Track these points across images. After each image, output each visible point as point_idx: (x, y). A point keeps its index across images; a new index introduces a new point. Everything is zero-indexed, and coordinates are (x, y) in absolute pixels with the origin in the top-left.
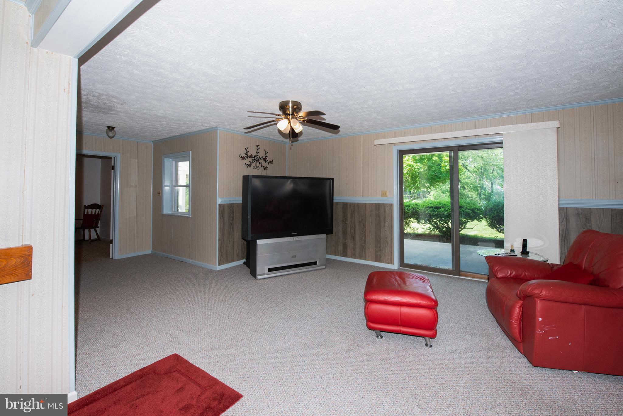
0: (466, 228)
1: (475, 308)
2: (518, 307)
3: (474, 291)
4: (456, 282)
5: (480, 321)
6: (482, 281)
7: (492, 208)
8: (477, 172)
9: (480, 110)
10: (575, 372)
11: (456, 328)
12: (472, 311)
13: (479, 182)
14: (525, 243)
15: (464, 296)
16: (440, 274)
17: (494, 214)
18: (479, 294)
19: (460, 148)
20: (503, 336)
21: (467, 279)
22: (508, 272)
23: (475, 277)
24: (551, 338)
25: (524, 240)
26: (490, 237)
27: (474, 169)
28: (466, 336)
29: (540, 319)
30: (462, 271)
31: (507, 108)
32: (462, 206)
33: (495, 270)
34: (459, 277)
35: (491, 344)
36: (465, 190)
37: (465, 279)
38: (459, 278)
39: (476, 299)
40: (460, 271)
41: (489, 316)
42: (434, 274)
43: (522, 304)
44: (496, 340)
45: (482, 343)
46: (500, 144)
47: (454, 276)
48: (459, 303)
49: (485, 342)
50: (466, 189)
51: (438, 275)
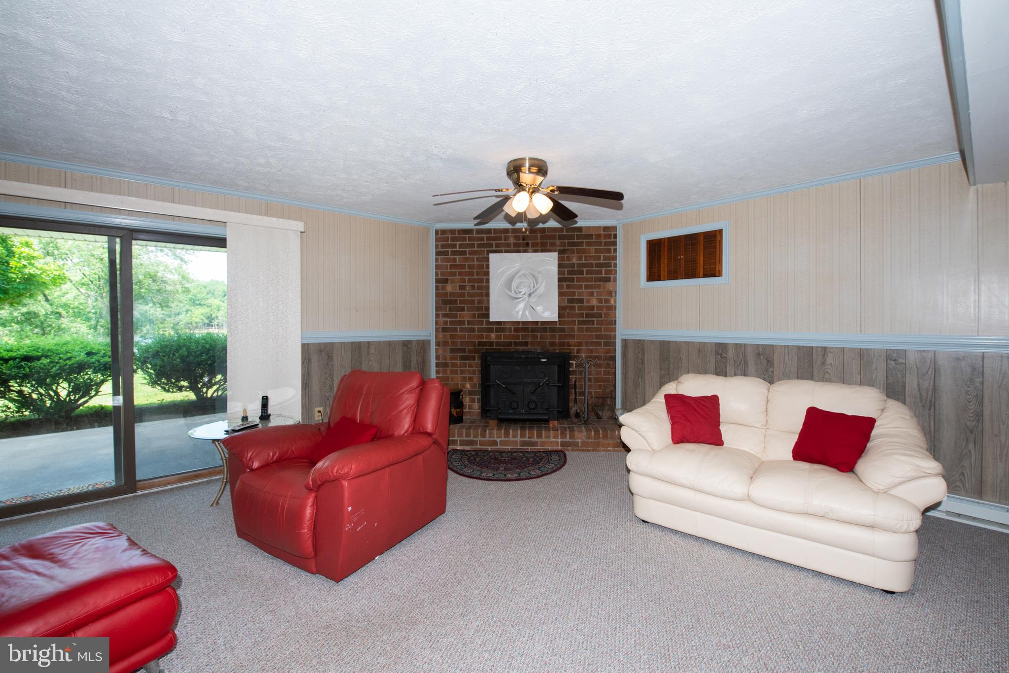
0: (100, 393)
1: (202, 540)
2: (310, 504)
3: (180, 510)
4: (133, 507)
5: (223, 559)
6: (183, 486)
7: (158, 352)
8: (88, 285)
9: (192, 172)
10: (376, 558)
11: (190, 599)
12: (199, 548)
13: (95, 304)
14: (265, 401)
15: (166, 527)
16: (86, 504)
17: (163, 360)
18: (193, 512)
19: (135, 235)
20: (273, 563)
21: (153, 493)
22: (269, 455)
23: (168, 484)
24: (359, 528)
25: (263, 397)
26: (149, 402)
27: (83, 278)
28: (216, 601)
29: (350, 509)
30: (140, 481)
31: (238, 181)
32: (94, 351)
33: (248, 458)
34: (134, 494)
35: (264, 588)
36: (62, 319)
37: (148, 494)
38: (134, 496)
39: (193, 523)
40: (136, 481)
41: (233, 542)
42: (69, 510)
43: (316, 497)
44: (267, 577)
45: (249, 596)
46: (219, 242)
47: (123, 496)
48: (166, 546)
49: (253, 591)
50: (63, 317)
51: (81, 507)
